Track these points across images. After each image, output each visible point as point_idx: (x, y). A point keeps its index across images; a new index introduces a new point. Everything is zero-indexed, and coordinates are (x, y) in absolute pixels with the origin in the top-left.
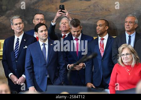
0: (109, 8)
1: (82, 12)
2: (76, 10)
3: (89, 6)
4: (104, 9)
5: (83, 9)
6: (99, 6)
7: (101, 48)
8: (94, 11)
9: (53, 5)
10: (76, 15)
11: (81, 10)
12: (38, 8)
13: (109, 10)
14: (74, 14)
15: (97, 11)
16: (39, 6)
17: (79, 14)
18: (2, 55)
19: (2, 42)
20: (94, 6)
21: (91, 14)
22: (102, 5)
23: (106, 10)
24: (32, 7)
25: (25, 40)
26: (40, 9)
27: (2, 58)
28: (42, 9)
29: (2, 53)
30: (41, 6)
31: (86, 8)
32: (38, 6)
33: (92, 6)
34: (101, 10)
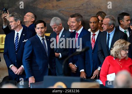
0: (100, 6)
1: (76, 9)
2: (71, 8)
3: (82, 5)
4: (96, 7)
5: (76, 7)
6: (91, 4)
7: (93, 43)
8: (87, 9)
9: (50, 3)
10: (71, 13)
11: (75, 8)
12: (36, 6)
13: (100, 8)
14: (69, 11)
15: (89, 9)
16: (38, 4)
17: (73, 11)
18: (4, 48)
19: (4, 37)
20: (87, 5)
21: (84, 11)
22: (94, 3)
23: (97, 8)
24: (31, 5)
25: (24, 35)
26: (38, 7)
27: (3, 51)
28: (40, 7)
29: (4, 46)
30: (39, 4)
31: (79, 6)
32: (36, 4)
33: (84, 5)
34: (93, 8)
